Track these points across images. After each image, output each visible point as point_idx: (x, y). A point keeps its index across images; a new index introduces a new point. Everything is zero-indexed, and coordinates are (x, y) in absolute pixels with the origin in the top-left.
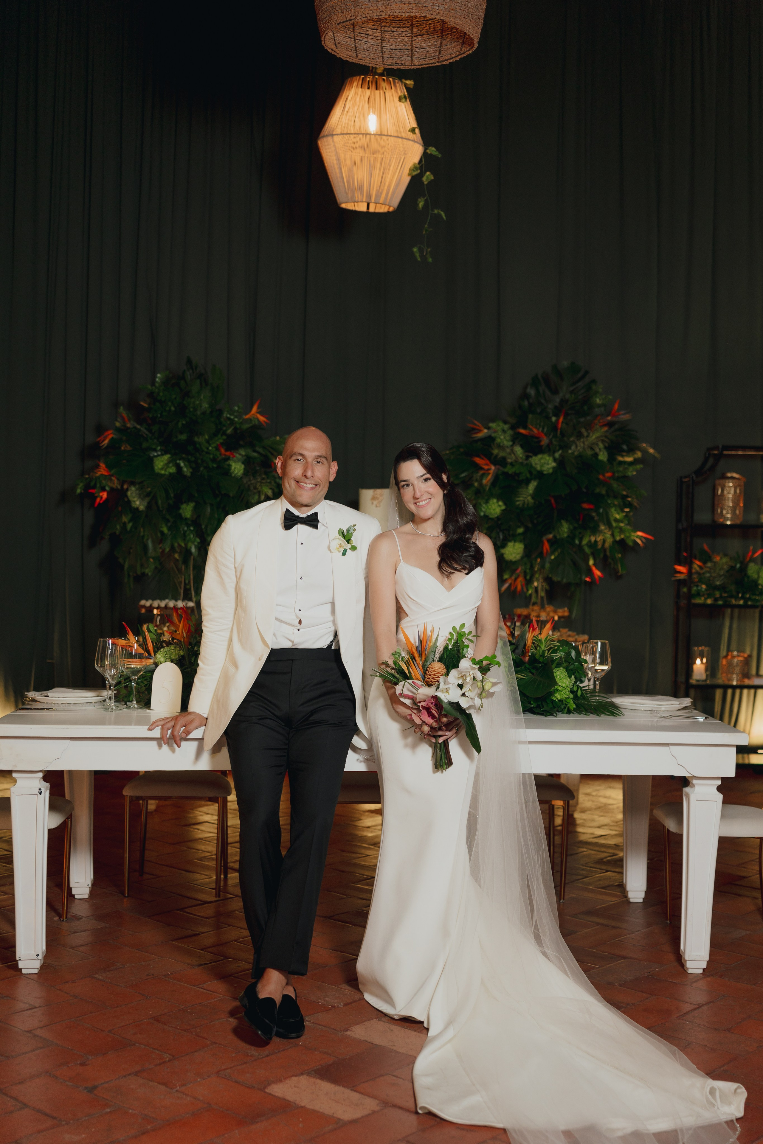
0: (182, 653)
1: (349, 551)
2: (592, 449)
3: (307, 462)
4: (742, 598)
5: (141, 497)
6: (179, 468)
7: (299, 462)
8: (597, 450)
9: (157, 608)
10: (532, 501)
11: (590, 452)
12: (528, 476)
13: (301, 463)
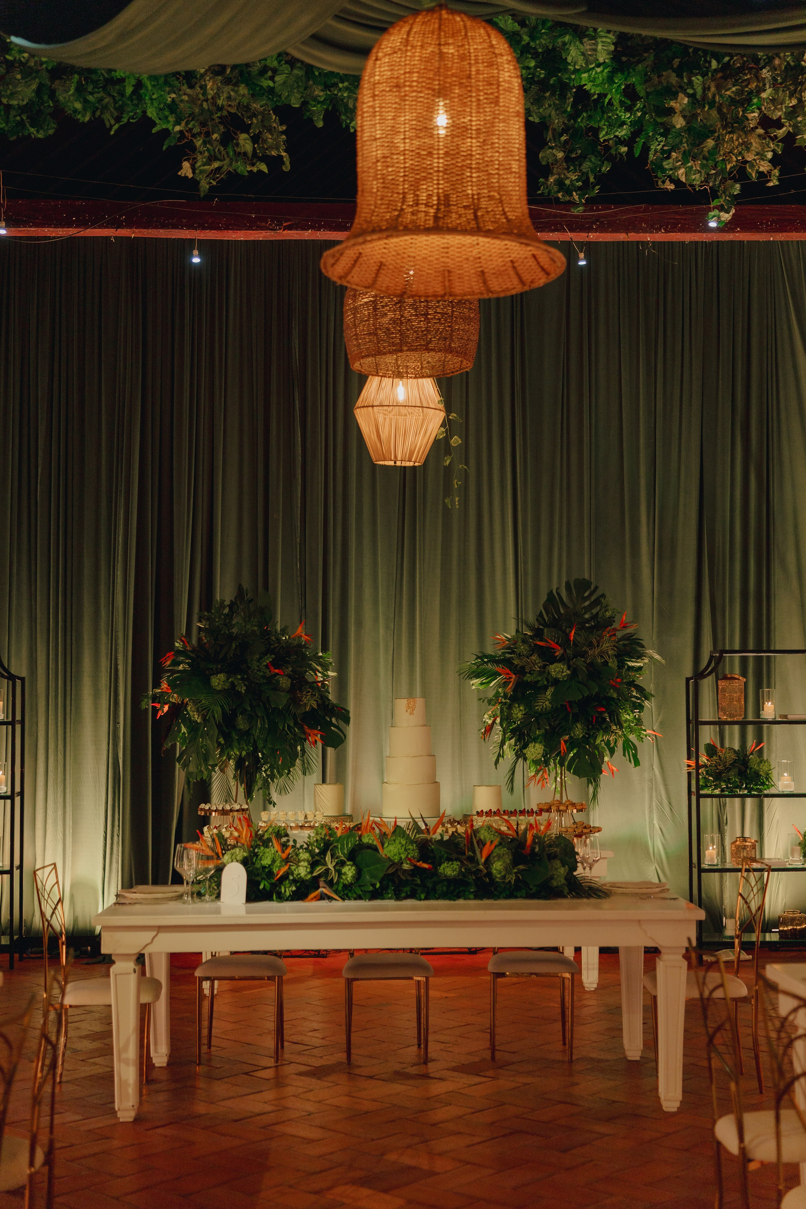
0: (245, 854)
2: (602, 657)
4: (746, 788)
5: (200, 712)
6: (234, 686)
8: (607, 658)
9: (215, 811)
10: (550, 706)
11: (599, 660)
12: (546, 683)
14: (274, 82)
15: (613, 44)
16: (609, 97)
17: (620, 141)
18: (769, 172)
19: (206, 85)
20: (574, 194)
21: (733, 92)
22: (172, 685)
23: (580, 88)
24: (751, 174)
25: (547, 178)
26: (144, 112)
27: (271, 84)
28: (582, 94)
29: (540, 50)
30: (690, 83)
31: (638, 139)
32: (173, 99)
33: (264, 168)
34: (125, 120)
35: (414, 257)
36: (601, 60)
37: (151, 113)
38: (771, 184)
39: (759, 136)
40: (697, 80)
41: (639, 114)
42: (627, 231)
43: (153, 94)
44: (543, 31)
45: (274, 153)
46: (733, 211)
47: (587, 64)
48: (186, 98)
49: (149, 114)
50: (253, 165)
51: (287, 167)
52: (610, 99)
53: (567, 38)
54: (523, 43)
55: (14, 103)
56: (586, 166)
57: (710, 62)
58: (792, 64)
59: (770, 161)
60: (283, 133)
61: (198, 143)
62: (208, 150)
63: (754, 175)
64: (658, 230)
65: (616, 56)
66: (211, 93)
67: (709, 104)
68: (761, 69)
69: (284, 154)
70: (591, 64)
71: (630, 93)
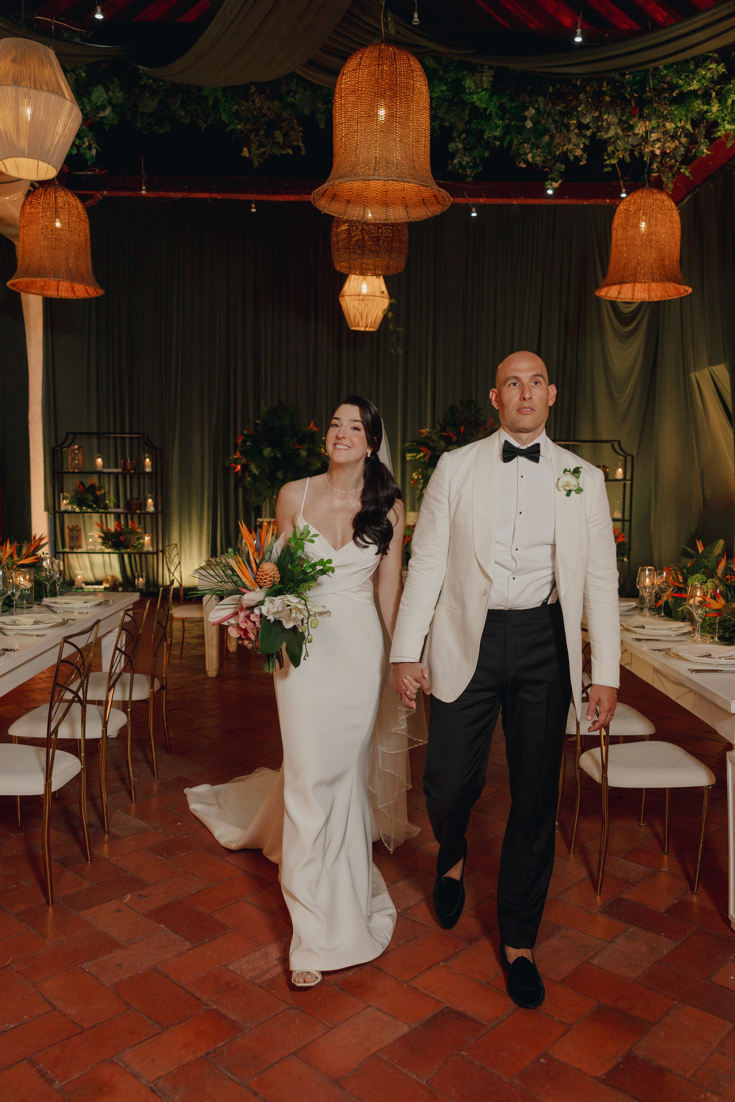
1: (573, 493)
3: (522, 385)
5: (257, 469)
6: (276, 455)
7: (515, 387)
13: (516, 388)
14: (295, 99)
15: (493, 76)
16: (489, 110)
17: (496, 138)
18: (581, 156)
19: (255, 100)
20: (468, 170)
21: (562, 107)
22: (242, 453)
23: (473, 104)
24: (570, 157)
25: (453, 161)
26: (220, 117)
27: (293, 100)
28: (474, 109)
29: (450, 80)
30: (536, 101)
31: (506, 138)
32: (236, 109)
33: (290, 152)
34: (209, 122)
35: (367, 197)
36: (485, 87)
37: (224, 117)
38: (582, 163)
39: (576, 134)
40: (541, 99)
41: (507, 122)
42: (502, 197)
43: (225, 106)
44: (451, 68)
45: (295, 144)
46: (560, 182)
47: (477, 88)
48: (243, 108)
49: (223, 118)
50: (284, 150)
51: (303, 153)
52: (490, 112)
53: (465, 73)
54: (440, 75)
55: (145, 111)
56: (475, 153)
57: (548, 88)
58: (597, 89)
59: (582, 149)
60: (300, 131)
61: (252, 136)
62: (257, 140)
63: (572, 158)
64: (520, 197)
65: (494, 84)
66: (258, 105)
67: (547, 114)
68: (579, 94)
69: (301, 144)
70: (479, 89)
71: (501, 107)
